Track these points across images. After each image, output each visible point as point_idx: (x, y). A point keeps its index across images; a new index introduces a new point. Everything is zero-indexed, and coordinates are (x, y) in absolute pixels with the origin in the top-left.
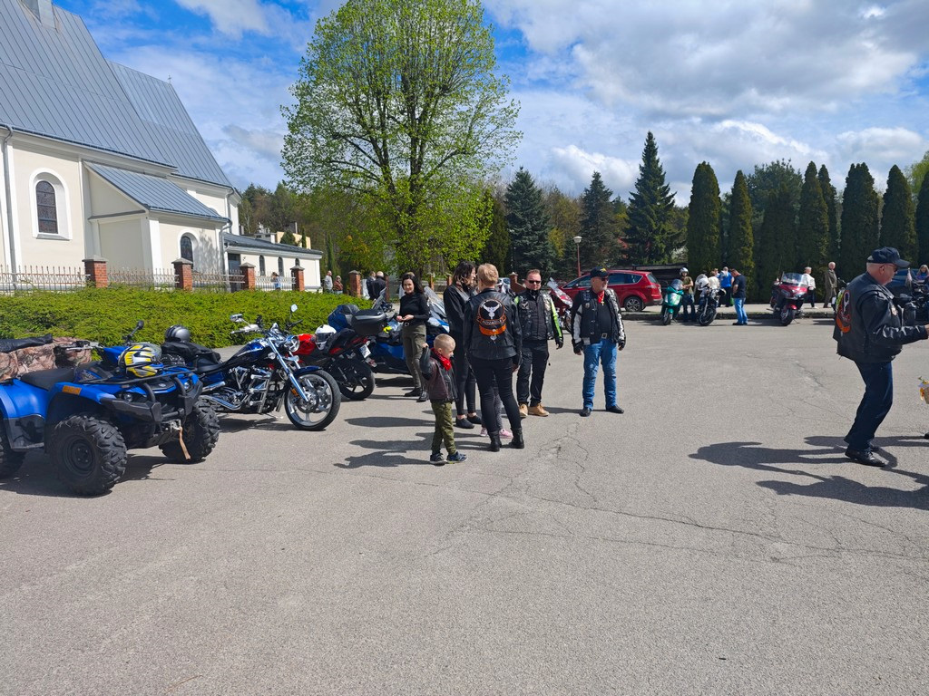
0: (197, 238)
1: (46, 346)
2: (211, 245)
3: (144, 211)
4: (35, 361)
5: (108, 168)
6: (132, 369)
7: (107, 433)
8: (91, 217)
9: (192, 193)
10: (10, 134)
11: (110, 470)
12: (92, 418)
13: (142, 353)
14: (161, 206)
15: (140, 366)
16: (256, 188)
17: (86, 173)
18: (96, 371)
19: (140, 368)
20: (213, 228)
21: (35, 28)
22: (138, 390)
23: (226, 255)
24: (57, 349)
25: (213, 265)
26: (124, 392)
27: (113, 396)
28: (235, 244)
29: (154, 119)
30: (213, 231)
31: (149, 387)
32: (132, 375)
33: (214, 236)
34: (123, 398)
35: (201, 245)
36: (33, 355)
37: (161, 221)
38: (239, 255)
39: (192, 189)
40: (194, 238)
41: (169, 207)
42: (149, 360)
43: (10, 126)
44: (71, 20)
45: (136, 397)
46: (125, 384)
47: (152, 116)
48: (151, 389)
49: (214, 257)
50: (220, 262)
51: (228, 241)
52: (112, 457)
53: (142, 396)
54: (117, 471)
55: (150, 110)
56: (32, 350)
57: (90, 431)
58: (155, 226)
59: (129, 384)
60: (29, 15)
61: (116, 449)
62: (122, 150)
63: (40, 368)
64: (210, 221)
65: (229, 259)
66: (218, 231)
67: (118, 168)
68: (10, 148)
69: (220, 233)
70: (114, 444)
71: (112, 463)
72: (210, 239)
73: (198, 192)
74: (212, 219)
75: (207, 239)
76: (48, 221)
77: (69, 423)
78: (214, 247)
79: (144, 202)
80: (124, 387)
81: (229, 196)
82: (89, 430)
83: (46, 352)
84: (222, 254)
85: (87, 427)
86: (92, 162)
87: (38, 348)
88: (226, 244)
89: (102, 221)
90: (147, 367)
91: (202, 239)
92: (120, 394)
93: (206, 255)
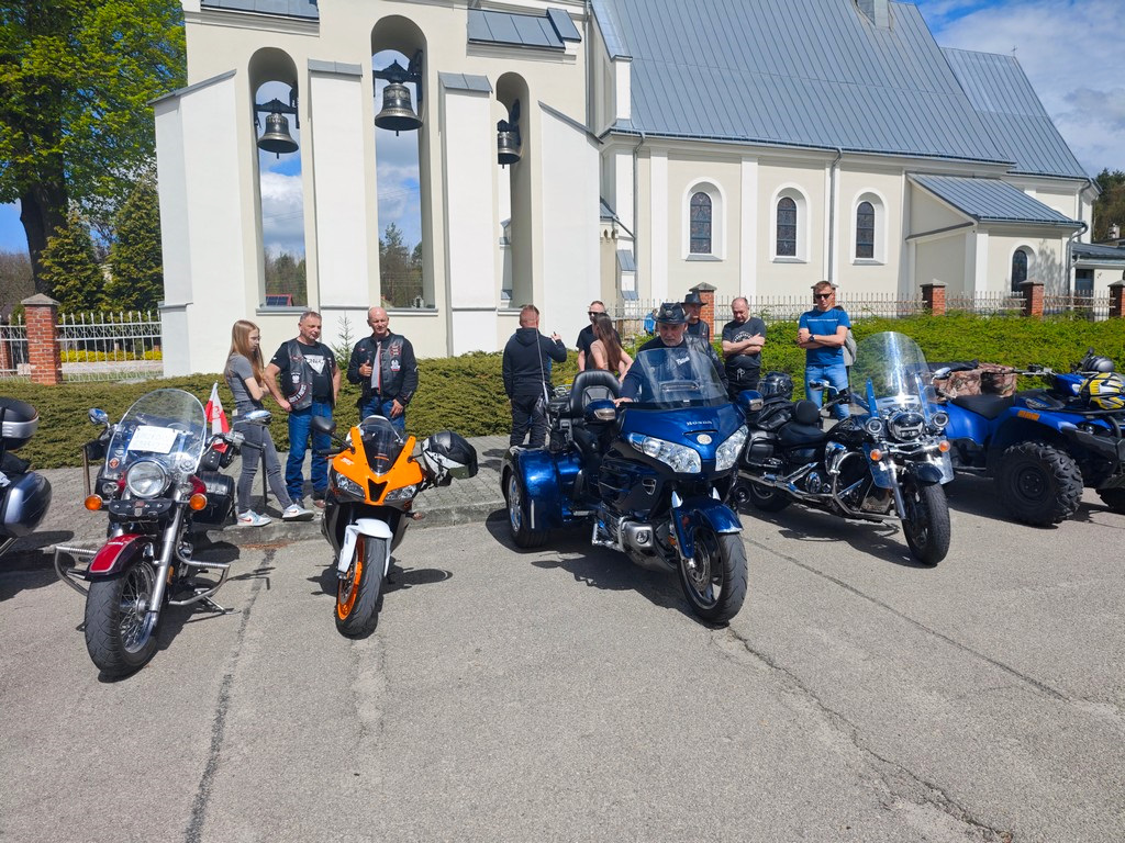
0: (1036, 251)
1: (974, 371)
2: (1054, 260)
3: (972, 224)
4: (964, 386)
5: (933, 177)
6: (1098, 400)
7: (1065, 464)
8: (909, 236)
9: (1032, 194)
10: (840, 157)
11: (1065, 503)
12: (1049, 447)
13: (1110, 383)
14: (993, 215)
15: (1107, 396)
16: (1111, 174)
17: (909, 186)
18: (1045, 399)
19: (1107, 399)
20: (1059, 237)
21: (868, 33)
22: (1102, 423)
23: (1073, 271)
24: (984, 375)
25: (1054, 284)
26: (1087, 423)
27: (1075, 426)
28: (1087, 256)
29: (990, 106)
30: (1058, 241)
31: (1114, 420)
32: (1095, 406)
33: (1059, 248)
34: (1085, 429)
35: (1039, 260)
36: (962, 379)
37: (992, 233)
38: (1092, 271)
39: (1030, 188)
40: (1031, 251)
41: (1003, 216)
42: (1117, 391)
43: (840, 148)
44: (905, 12)
45: (1099, 430)
46: (1090, 415)
47: (988, 102)
48: (1117, 424)
49: (1056, 275)
50: (1063, 280)
51: (1077, 253)
52: (1070, 490)
53: (1105, 429)
54: (1072, 506)
55: (986, 97)
56: (962, 374)
57: (1047, 461)
58: (983, 240)
59: (1094, 415)
60: (864, 20)
61: (1075, 483)
62: (951, 153)
63: (967, 393)
64: (1054, 227)
65: (1077, 277)
66: (1065, 240)
67: (944, 175)
68: (837, 171)
69: (1068, 243)
70: (1073, 477)
71: (1069, 496)
72: (1053, 252)
73: (1039, 190)
74: (1059, 224)
75: (1048, 252)
76: (865, 247)
77: (1023, 448)
78: (1057, 262)
79: (972, 213)
80: (1088, 417)
81: (1082, 191)
82: (1047, 458)
83: (973, 377)
84: (1068, 270)
85: (1044, 455)
86: (916, 173)
87: (968, 372)
88: (1075, 257)
89: (920, 240)
90: (1115, 399)
91: (1042, 253)
92: (1083, 425)
93: (1045, 272)
